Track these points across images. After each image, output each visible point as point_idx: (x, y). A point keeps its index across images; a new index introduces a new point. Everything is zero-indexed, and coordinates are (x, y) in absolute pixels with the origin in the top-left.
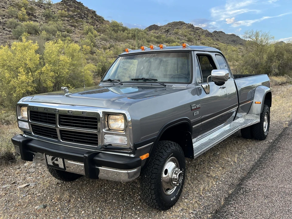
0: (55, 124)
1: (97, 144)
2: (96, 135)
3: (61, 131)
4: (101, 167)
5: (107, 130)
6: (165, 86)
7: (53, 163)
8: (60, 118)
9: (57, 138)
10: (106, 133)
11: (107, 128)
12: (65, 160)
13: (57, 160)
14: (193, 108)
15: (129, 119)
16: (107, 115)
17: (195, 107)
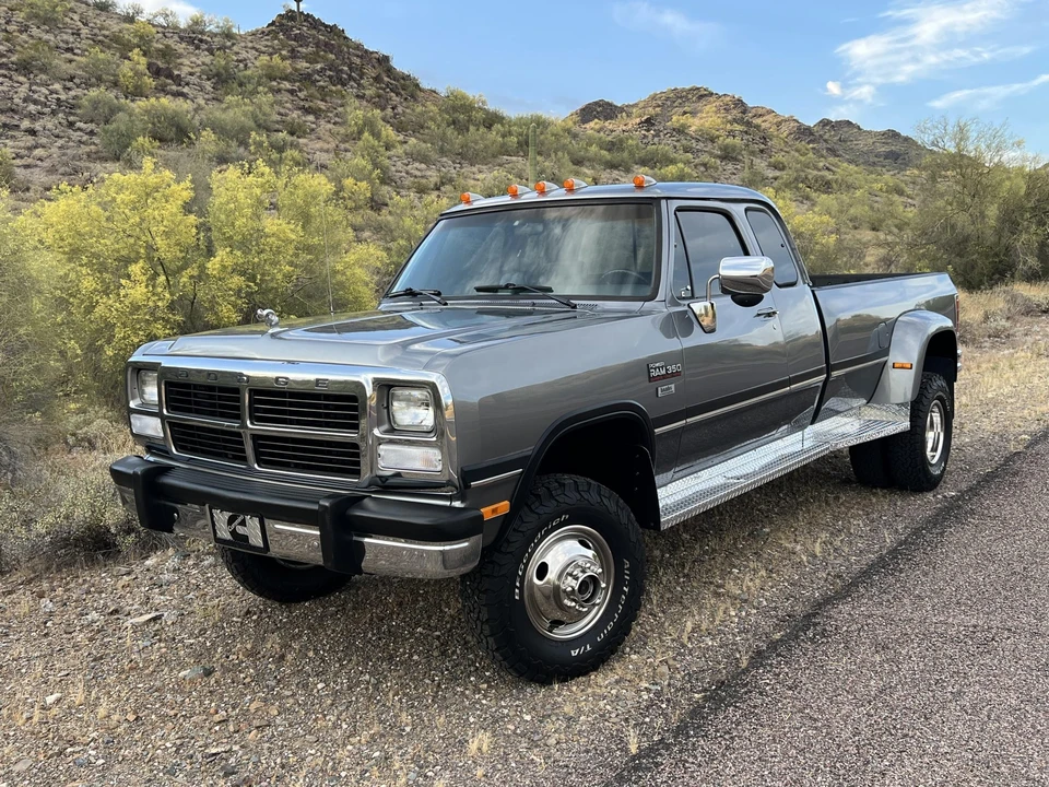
0: (238, 417)
1: (357, 473)
2: (355, 446)
3: (256, 437)
4: (371, 537)
5: (386, 432)
6: (575, 307)
7: (234, 533)
8: (252, 401)
9: (244, 459)
10: (380, 441)
11: (386, 427)
12: (267, 521)
13: (243, 523)
14: (654, 373)
15: (447, 398)
16: (386, 388)
17: (664, 372)
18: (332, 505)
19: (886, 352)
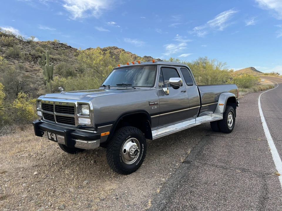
0: (53, 111)
1: (74, 124)
2: (74, 118)
3: (56, 116)
4: (78, 140)
5: (80, 115)
6: (135, 88)
7: (51, 137)
8: (56, 108)
9: (54, 121)
10: (79, 117)
11: (80, 114)
12: (57, 135)
13: (53, 135)
14: (150, 104)
16: (80, 105)
17: (153, 103)
18: (67, 132)
19: (217, 101)
